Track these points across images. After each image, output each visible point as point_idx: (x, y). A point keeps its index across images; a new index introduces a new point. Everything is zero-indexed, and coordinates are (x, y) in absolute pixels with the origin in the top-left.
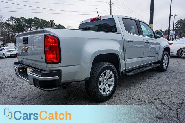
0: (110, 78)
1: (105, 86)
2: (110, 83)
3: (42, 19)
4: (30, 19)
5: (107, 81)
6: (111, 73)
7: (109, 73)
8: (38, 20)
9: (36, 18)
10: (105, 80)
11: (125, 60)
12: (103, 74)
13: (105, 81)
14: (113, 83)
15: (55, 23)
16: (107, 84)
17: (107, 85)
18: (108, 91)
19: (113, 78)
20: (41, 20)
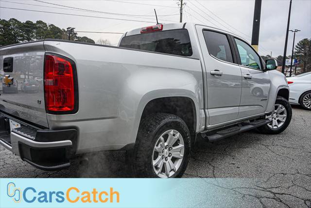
0: (176, 144)
1: (165, 162)
2: (174, 154)
3: (52, 25)
4: (28, 22)
5: (169, 150)
6: (178, 135)
7: (174, 135)
8: (45, 27)
9: (39, 22)
10: (166, 148)
11: (206, 110)
12: (161, 138)
13: (166, 151)
14: (182, 155)
15: (76, 34)
16: (169, 156)
17: (169, 159)
18: (171, 170)
19: (181, 145)
20: (49, 26)
